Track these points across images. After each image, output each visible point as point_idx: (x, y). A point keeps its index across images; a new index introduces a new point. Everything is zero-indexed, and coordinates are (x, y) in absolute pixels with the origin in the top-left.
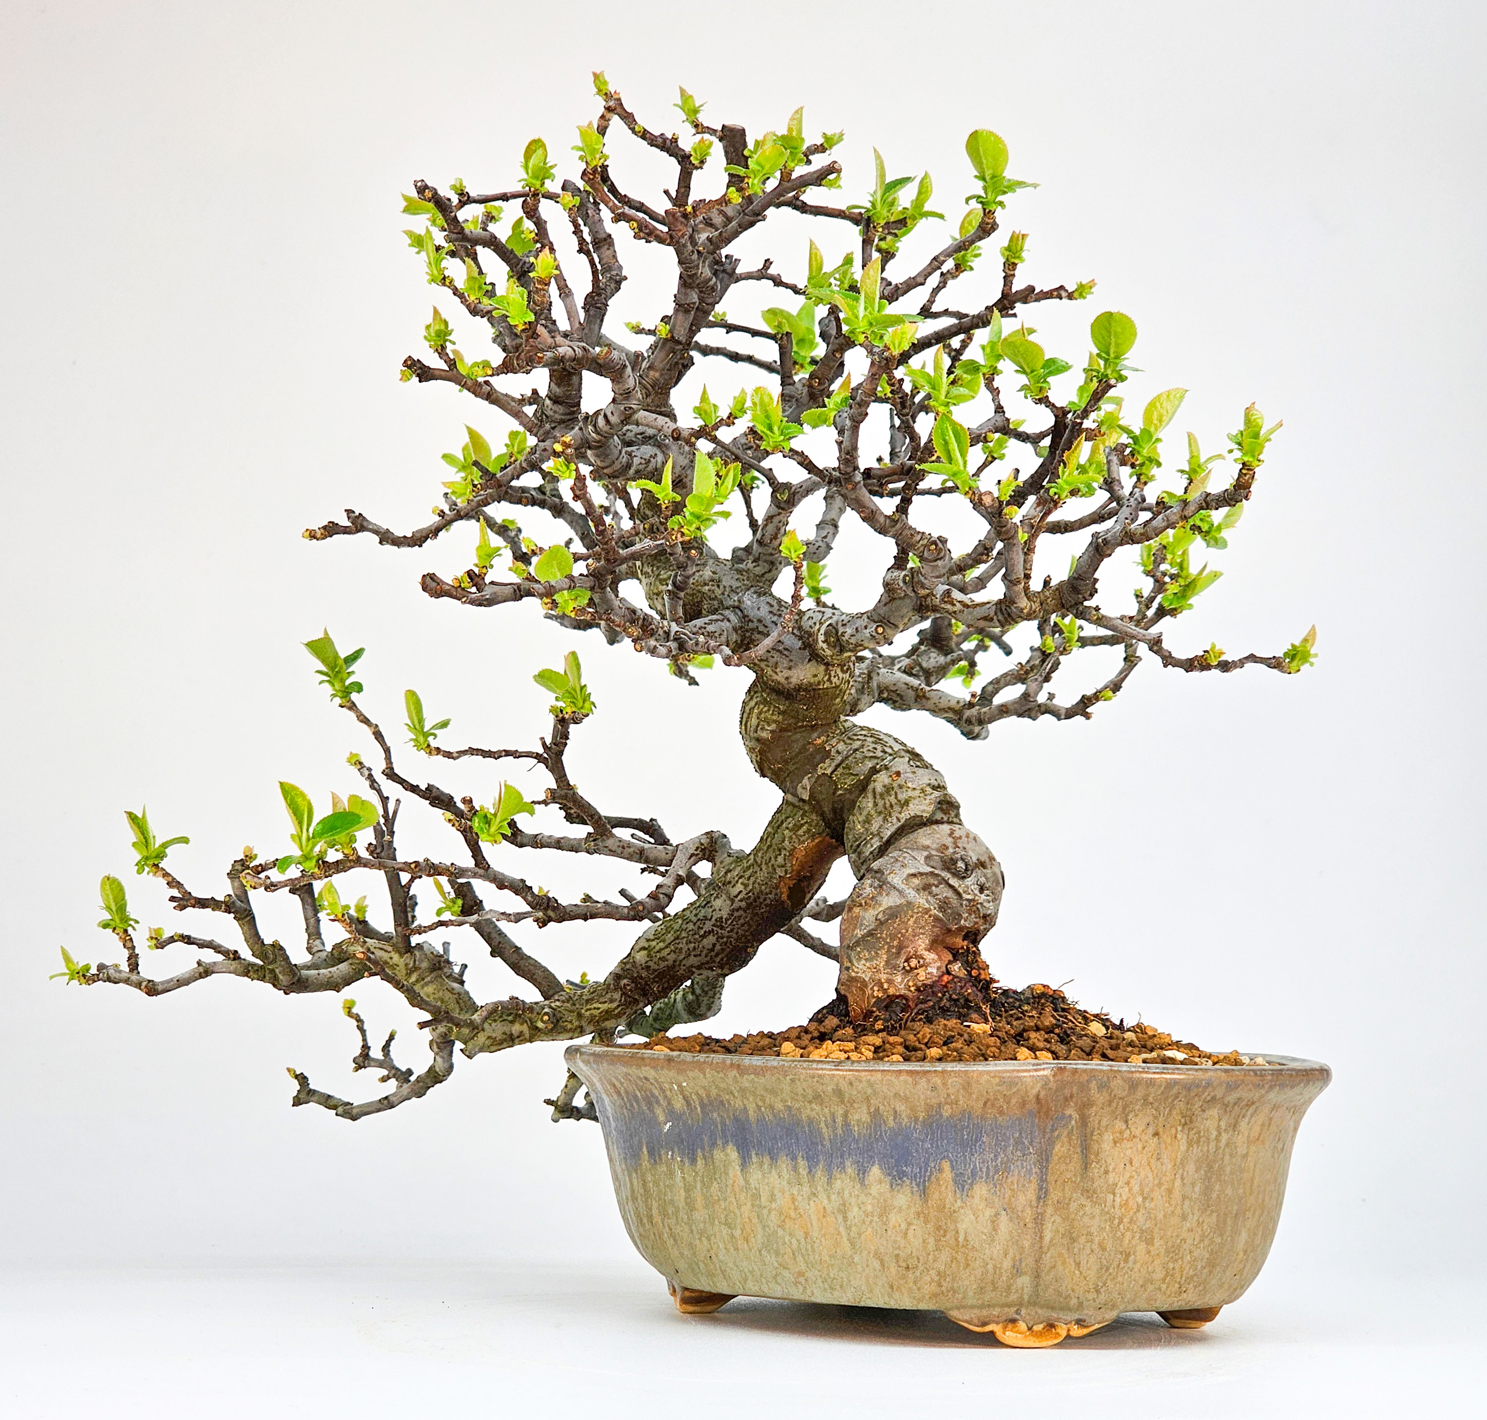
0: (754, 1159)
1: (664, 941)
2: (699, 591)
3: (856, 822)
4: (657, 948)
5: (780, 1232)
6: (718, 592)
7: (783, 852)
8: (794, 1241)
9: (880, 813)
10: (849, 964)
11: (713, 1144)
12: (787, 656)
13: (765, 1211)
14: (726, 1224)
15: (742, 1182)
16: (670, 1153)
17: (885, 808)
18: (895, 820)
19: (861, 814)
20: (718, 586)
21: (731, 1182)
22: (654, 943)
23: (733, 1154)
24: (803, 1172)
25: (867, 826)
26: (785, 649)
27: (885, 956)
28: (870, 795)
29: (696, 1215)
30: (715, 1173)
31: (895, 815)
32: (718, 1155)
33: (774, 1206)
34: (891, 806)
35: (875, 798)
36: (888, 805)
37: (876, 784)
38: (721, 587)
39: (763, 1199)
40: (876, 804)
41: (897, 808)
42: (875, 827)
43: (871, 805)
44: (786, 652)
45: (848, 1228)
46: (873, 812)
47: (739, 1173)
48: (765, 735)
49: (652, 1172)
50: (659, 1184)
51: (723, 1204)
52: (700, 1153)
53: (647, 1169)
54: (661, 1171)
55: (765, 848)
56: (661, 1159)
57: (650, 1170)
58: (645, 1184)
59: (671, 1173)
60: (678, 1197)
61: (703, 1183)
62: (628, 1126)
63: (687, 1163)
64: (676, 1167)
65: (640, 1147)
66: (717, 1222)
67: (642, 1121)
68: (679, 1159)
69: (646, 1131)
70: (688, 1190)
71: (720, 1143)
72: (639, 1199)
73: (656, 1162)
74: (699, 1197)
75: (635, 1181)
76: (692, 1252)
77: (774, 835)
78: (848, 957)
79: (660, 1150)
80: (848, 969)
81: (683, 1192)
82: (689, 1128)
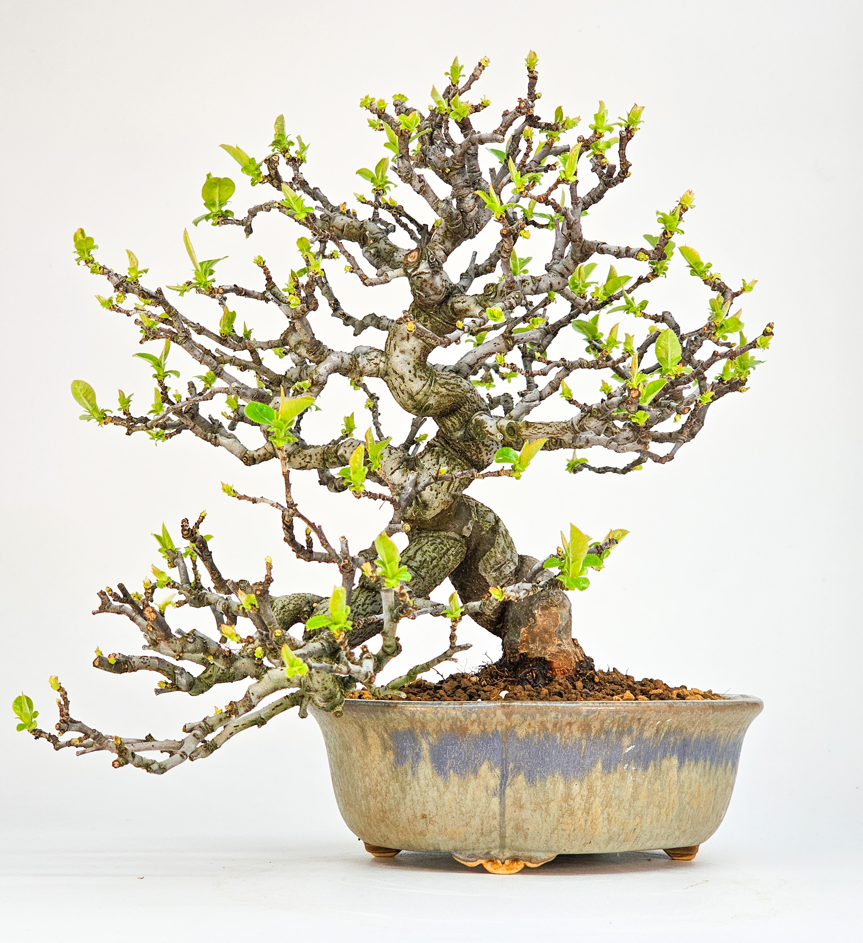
0: (687, 763)
2: (465, 396)
5: (687, 807)
8: (692, 812)
9: (508, 547)
11: (663, 757)
13: (684, 795)
14: (658, 806)
15: (676, 778)
16: (626, 765)
17: (509, 544)
18: (515, 554)
19: (499, 547)
21: (669, 779)
23: (675, 761)
24: (707, 768)
25: (504, 555)
28: (501, 535)
29: (638, 803)
30: (660, 774)
32: (665, 763)
33: (689, 791)
35: (503, 537)
36: (509, 542)
37: (502, 528)
39: (685, 788)
40: (505, 542)
42: (508, 556)
46: (505, 546)
47: (675, 773)
49: (604, 779)
50: (609, 787)
51: (660, 794)
52: (652, 763)
53: (597, 778)
54: (615, 777)
55: (431, 567)
56: (615, 769)
57: (601, 778)
58: (590, 789)
59: (623, 778)
60: (624, 794)
61: (650, 782)
62: (583, 751)
63: (640, 770)
64: (629, 774)
65: (593, 764)
66: (652, 806)
67: (604, 747)
68: (634, 768)
69: (606, 753)
70: (636, 788)
71: (668, 755)
72: (578, 799)
73: (609, 772)
74: (643, 792)
75: (576, 787)
76: (621, 828)
77: (441, 558)
78: (560, 639)
79: (616, 764)
80: (560, 645)
81: (631, 790)
82: (649, 748)
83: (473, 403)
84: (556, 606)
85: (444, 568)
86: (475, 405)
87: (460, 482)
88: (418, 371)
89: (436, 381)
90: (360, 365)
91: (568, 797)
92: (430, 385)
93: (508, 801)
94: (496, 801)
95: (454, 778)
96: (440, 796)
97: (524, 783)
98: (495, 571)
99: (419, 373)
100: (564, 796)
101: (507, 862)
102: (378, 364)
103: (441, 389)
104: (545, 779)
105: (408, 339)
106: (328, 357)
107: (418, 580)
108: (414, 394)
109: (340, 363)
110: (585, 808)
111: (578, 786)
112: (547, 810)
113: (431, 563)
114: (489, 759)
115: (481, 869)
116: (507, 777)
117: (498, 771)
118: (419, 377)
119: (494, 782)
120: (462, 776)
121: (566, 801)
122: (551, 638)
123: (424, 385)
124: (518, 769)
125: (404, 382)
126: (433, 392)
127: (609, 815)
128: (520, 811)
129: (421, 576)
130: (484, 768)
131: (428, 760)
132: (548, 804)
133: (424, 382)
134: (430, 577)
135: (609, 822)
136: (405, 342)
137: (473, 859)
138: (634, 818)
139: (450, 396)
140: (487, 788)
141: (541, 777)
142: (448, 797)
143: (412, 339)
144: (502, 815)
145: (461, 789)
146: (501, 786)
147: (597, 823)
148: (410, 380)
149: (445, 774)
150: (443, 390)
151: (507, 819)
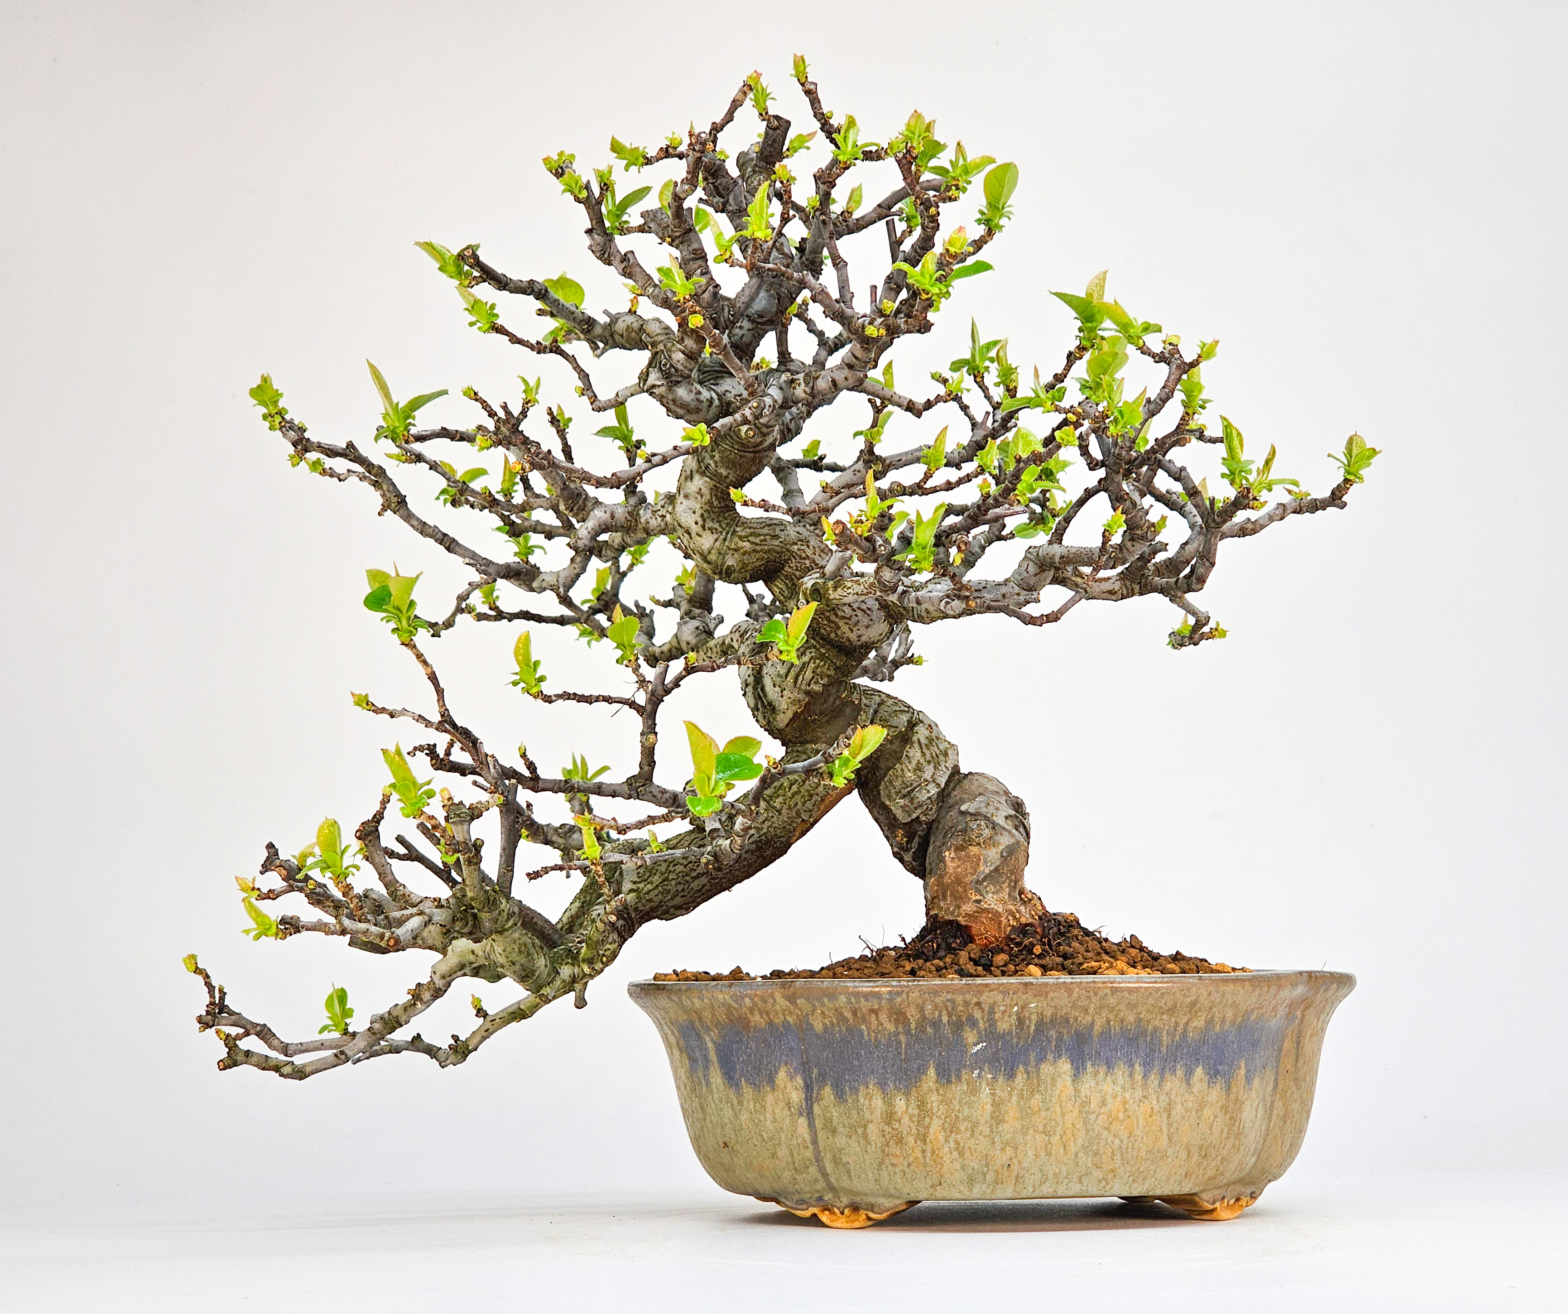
0: (1089, 1068)
1: (651, 883)
2: (788, 550)
3: (906, 770)
4: (646, 889)
5: (1105, 1134)
6: (809, 552)
7: (815, 798)
8: (1117, 1142)
9: (929, 762)
10: (978, 897)
11: (1041, 1059)
12: (869, 615)
13: (1093, 1117)
14: (1044, 1132)
15: (1070, 1090)
16: (977, 1072)
17: (933, 758)
18: (944, 769)
19: (910, 762)
20: (808, 547)
21: (1058, 1092)
22: (641, 886)
23: (1065, 1066)
24: (1138, 1077)
25: (919, 773)
26: (869, 609)
27: (1007, 889)
28: (916, 745)
29: (1004, 1127)
30: (1039, 1085)
31: (943, 764)
32: (1046, 1069)
33: (1103, 1110)
34: (937, 756)
35: (921, 748)
36: (934, 755)
37: (919, 735)
38: (811, 547)
39: (1092, 1106)
40: (923, 754)
41: (942, 758)
42: (928, 775)
43: (919, 754)
44: (868, 612)
45: (1170, 1125)
46: (922, 761)
47: (1069, 1083)
48: (816, 688)
49: (941, 1092)
50: (952, 1103)
51: (1043, 1114)
52: (1021, 1068)
53: (930, 1090)
54: (958, 1090)
55: (789, 794)
56: (959, 1078)
57: (937, 1090)
58: (922, 1105)
59: (974, 1091)
60: (979, 1113)
61: (1021, 1096)
62: (903, 1051)
63: (1001, 1079)
64: (984, 1084)
65: (922, 1070)
66: (1031, 1131)
67: (935, 1045)
68: (990, 1076)
69: (940, 1054)
70: (997, 1104)
71: (1050, 1057)
72: (906, 1120)
73: (949, 1082)
74: (1012, 1110)
75: (900, 1103)
76: (984, 1163)
77: (804, 782)
78: (978, 891)
79: (959, 1070)
80: (978, 902)
81: (989, 1107)
82: (1012, 1046)
83: (804, 558)
84: (979, 844)
85: (811, 796)
86: (807, 562)
87: (813, 672)
88: (708, 521)
89: (735, 531)
90: (642, 520)
91: (890, 1117)
92: (725, 540)
93: (819, 1123)
94: (803, 1121)
95: (748, 1091)
96: (736, 1116)
97: (832, 1098)
98: (904, 797)
99: (709, 524)
100: (885, 1115)
101: (846, 1211)
102: (665, 517)
103: (741, 544)
104: (857, 1091)
105: (692, 478)
106: (592, 513)
107: (770, 815)
108: (706, 553)
109: (610, 520)
110: (918, 1134)
111: (903, 1102)
112: (865, 1136)
113: (790, 789)
114: (786, 1064)
115: (814, 1221)
116: (812, 1090)
117: (799, 1080)
118: (709, 529)
119: (797, 1096)
120: (757, 1087)
121: (888, 1124)
122: (965, 891)
123: (716, 540)
124: (823, 1077)
125: (691, 538)
126: (730, 549)
127: (957, 1143)
128: (833, 1136)
129: (774, 808)
130: (782, 1075)
131: (717, 1065)
132: (865, 1127)
133: (715, 536)
134: (789, 808)
135: (961, 1154)
136: (689, 483)
137: (805, 1206)
138: (1003, 1149)
139: (757, 552)
140: (789, 1105)
141: (850, 1088)
142: (744, 1116)
143: (697, 477)
144: (815, 1142)
145: (758, 1106)
146: (806, 1101)
147: (941, 1154)
148: (697, 534)
149: (737, 1085)
150: (746, 544)
151: (821, 1148)
